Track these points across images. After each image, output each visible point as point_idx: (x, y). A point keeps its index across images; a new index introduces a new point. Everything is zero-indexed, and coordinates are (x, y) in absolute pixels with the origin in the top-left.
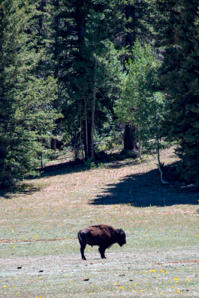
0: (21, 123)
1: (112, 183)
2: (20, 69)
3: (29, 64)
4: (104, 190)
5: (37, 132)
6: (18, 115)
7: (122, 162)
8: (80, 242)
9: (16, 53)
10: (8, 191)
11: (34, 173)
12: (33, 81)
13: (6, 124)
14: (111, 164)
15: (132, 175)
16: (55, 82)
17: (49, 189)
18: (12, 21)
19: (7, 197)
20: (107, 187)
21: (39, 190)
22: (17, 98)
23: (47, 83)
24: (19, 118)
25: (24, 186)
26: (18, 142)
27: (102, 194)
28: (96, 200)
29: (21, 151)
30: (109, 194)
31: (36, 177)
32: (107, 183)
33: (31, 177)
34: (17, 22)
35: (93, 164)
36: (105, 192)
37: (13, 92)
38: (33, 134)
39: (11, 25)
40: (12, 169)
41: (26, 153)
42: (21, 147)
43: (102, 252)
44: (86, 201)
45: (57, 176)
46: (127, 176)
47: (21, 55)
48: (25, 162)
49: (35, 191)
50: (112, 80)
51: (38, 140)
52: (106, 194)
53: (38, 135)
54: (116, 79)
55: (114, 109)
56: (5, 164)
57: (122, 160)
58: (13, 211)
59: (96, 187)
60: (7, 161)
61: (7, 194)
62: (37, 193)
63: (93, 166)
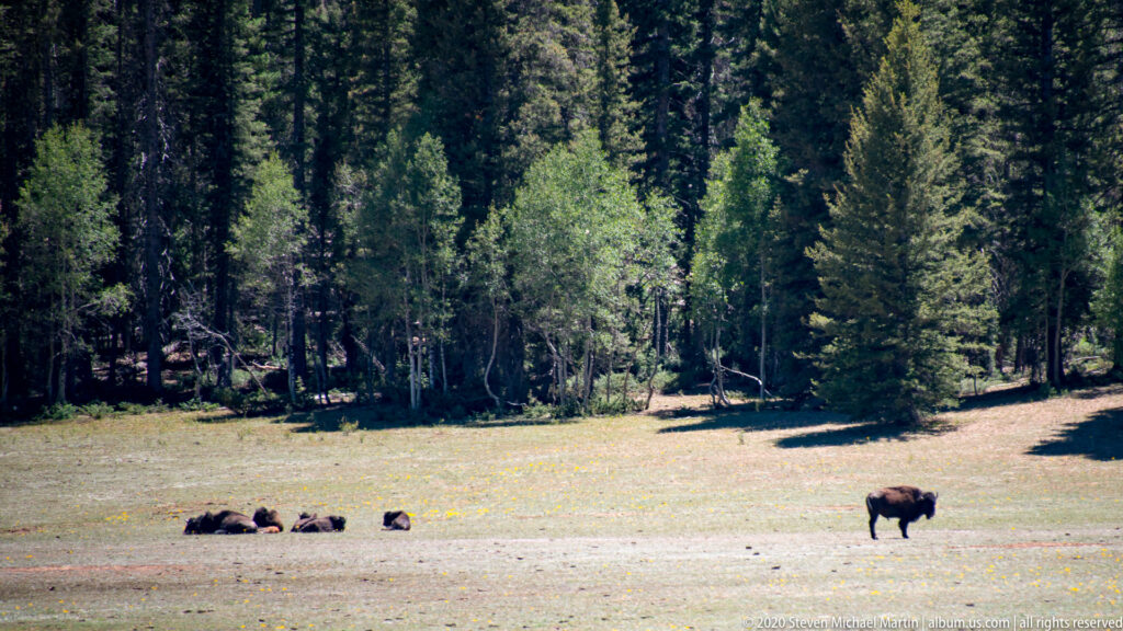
0: (932, 324)
1: (1072, 421)
2: (933, 239)
3: (948, 230)
4: (1055, 433)
5: (959, 338)
6: (924, 312)
7: (1104, 389)
8: (870, 511)
9: (927, 215)
10: (906, 430)
11: (950, 403)
12: (955, 257)
13: (907, 326)
14: (1084, 391)
15: (1107, 411)
16: (986, 261)
17: (974, 427)
18: (921, 166)
19: (903, 439)
20: (1061, 428)
21: (955, 429)
22: (925, 284)
23: (974, 262)
24: (925, 317)
25: (935, 422)
26: (927, 353)
27: (1049, 439)
28: (1036, 448)
29: (930, 368)
30: (1060, 438)
31: (954, 409)
32: (1065, 422)
33: (945, 409)
34: (930, 167)
35: (1053, 390)
36: (1055, 435)
37: (921, 276)
38: (952, 342)
39: (921, 170)
40: (914, 395)
41: (938, 371)
42: (931, 361)
43: (903, 526)
44: (1020, 448)
45: (992, 409)
46: (1100, 412)
47: (934, 218)
48: (935, 385)
49: (950, 430)
50: (1090, 258)
51: (959, 352)
52: (1056, 438)
53: (959, 344)
54: (1096, 258)
55: (1091, 304)
56: (901, 386)
57: (1104, 385)
58: (898, 462)
59: (1045, 427)
60: (904, 382)
61: (904, 435)
62: (950, 433)
63: (1052, 395)
